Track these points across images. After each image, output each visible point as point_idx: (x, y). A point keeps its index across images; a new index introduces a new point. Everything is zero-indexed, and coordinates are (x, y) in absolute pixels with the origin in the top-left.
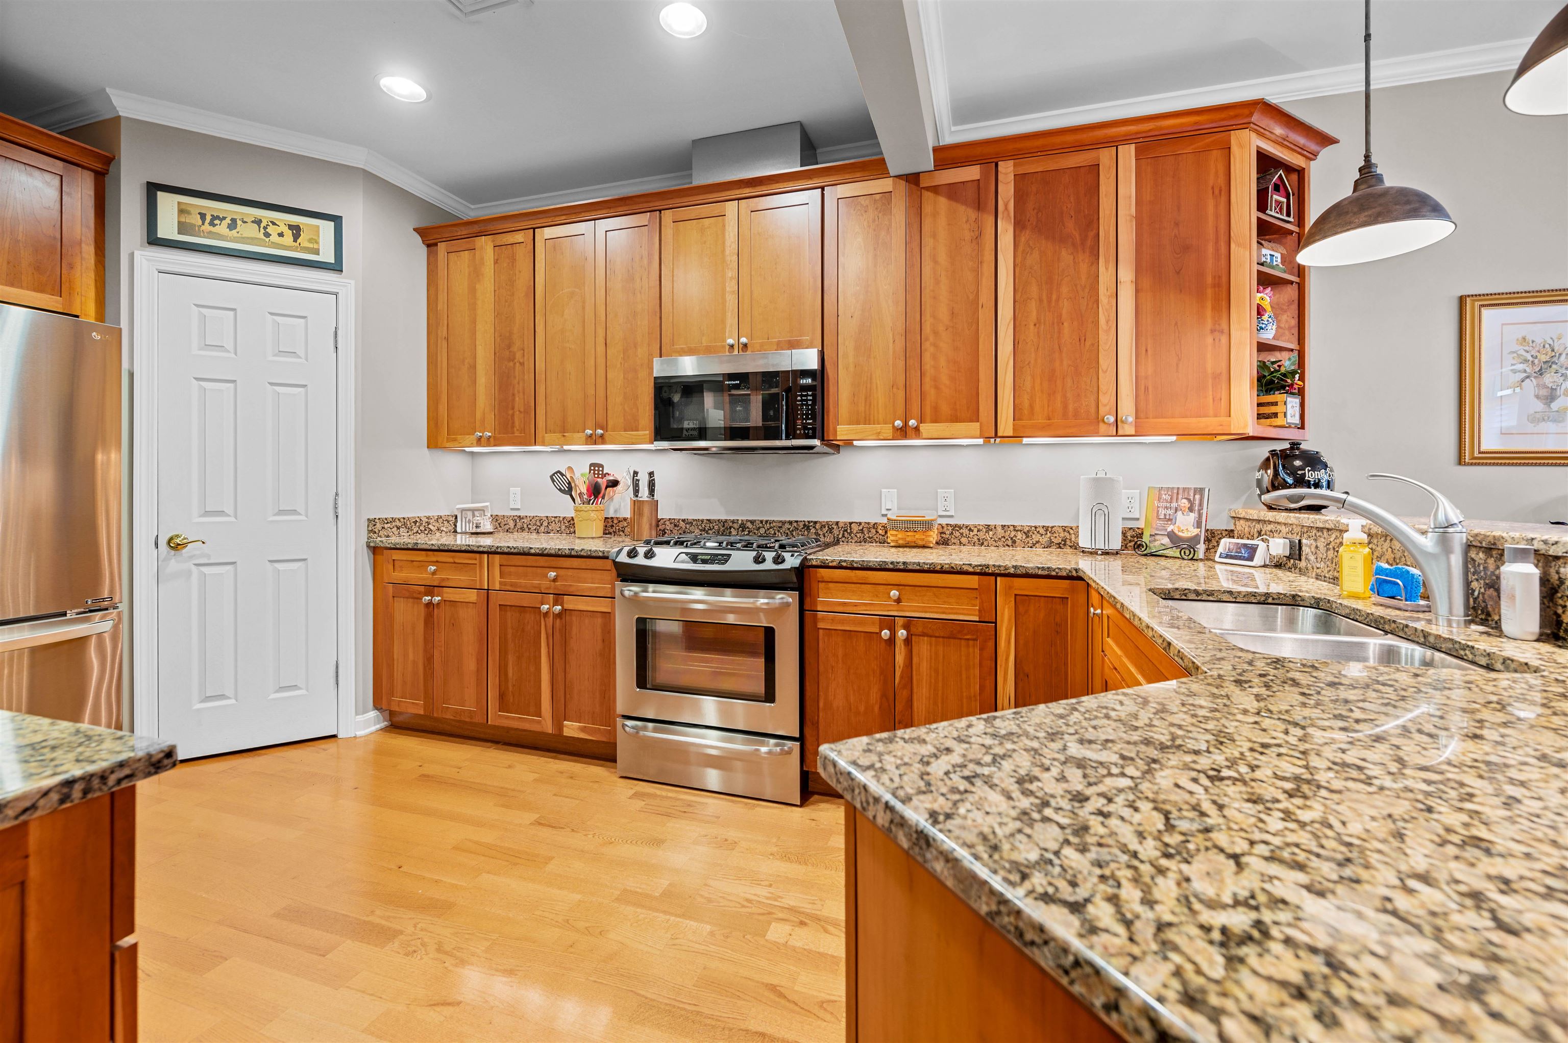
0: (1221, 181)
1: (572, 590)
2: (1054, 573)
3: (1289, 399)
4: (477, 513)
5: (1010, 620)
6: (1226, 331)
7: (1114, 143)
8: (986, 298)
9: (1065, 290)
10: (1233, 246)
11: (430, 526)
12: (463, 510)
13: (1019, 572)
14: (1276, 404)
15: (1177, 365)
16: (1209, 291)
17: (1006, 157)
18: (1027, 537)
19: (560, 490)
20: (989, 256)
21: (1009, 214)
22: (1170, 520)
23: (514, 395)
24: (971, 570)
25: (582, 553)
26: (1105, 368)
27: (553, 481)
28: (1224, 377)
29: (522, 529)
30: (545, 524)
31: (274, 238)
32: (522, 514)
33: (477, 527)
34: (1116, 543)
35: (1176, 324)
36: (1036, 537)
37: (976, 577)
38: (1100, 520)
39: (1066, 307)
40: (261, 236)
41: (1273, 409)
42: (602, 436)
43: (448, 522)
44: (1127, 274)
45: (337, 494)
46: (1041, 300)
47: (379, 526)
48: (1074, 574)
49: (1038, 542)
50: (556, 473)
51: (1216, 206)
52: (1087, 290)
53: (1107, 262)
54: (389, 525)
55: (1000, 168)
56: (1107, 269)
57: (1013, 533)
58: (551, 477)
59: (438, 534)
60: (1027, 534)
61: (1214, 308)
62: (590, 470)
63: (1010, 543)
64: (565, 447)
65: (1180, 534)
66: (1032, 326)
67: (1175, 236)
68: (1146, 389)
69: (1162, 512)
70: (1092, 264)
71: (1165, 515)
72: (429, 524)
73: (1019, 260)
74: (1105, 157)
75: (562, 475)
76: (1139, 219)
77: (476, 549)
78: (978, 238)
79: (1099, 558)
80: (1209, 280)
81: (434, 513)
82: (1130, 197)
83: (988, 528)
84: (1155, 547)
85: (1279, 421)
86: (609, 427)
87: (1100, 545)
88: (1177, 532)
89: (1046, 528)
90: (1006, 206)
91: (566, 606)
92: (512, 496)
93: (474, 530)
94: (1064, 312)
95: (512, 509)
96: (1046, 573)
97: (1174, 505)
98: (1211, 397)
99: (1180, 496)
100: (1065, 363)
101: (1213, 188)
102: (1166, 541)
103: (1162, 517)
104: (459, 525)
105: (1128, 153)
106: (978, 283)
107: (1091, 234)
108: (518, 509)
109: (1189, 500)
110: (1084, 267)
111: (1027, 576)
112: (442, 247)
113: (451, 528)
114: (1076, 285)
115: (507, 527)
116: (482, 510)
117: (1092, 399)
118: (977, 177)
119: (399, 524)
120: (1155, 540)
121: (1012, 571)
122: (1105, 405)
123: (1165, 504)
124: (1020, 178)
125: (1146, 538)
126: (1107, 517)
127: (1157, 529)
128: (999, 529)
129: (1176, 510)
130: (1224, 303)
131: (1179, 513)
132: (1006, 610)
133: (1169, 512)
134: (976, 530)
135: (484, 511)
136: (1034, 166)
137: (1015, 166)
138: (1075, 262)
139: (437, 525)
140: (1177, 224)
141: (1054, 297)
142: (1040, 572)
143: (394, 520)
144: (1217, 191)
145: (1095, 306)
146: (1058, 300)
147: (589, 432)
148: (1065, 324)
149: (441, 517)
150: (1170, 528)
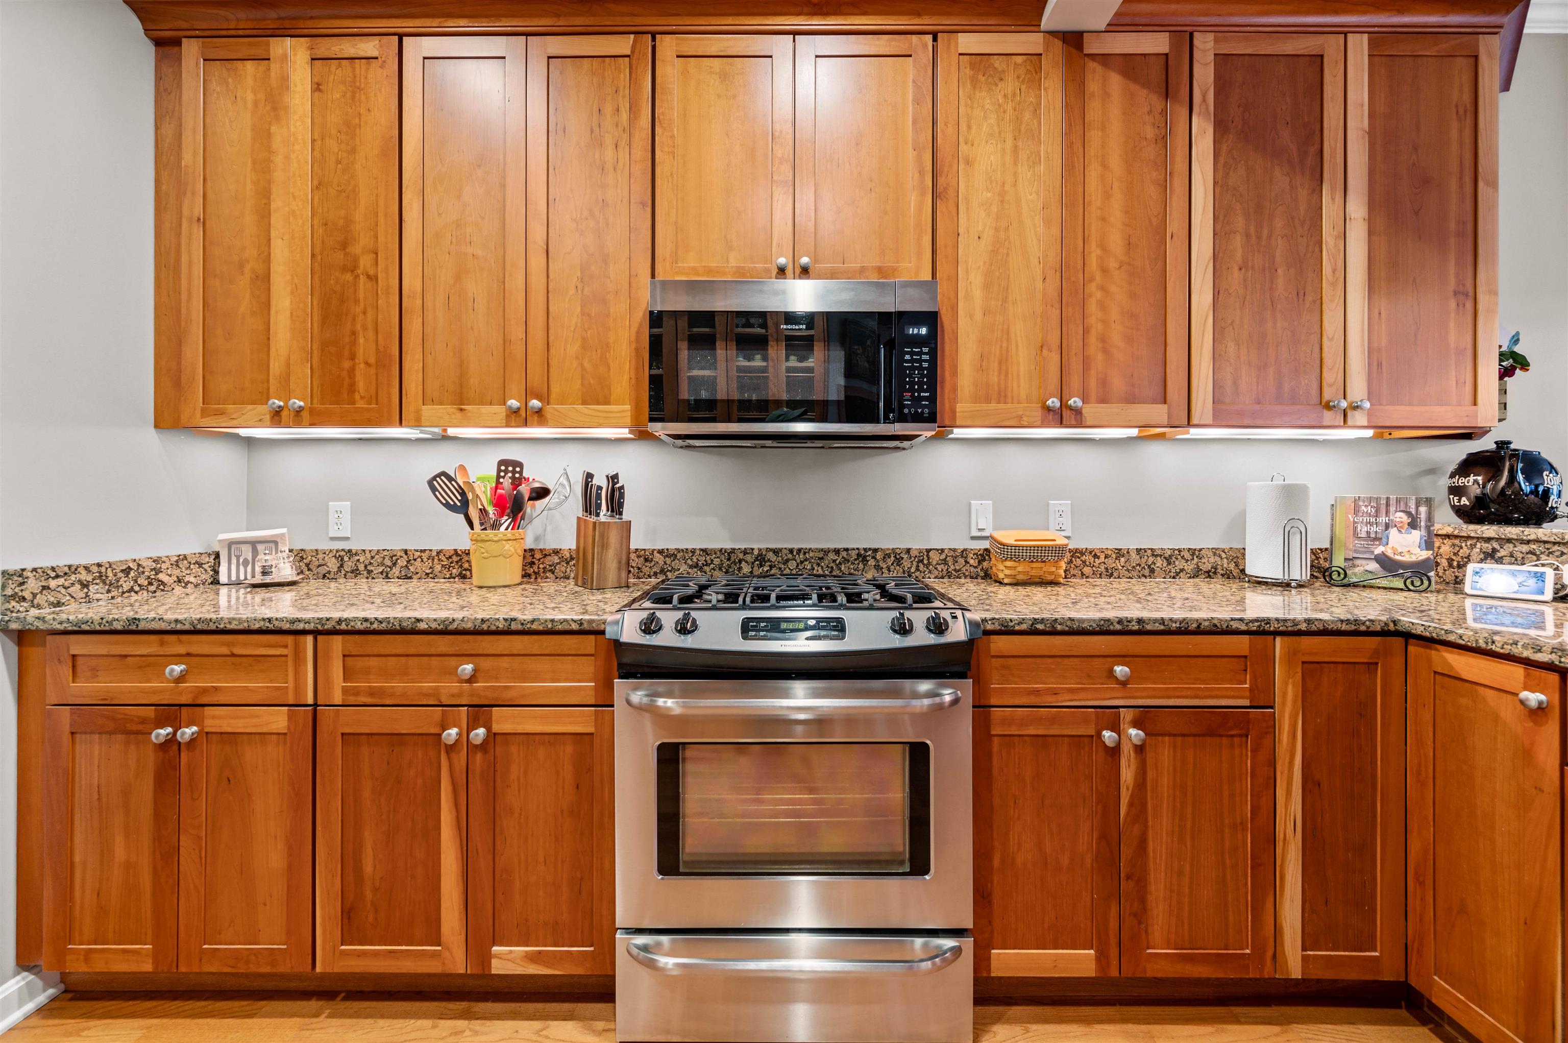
0: (1467, 98)
1: (508, 696)
2: (1363, 628)
5: (1295, 701)
6: (1471, 294)
7: (1344, 30)
8: (1175, 225)
9: (1279, 223)
10: (1481, 184)
11: (161, 576)
12: (231, 544)
15: (1415, 335)
16: (1452, 241)
17: (1205, 26)
18: (1169, 564)
19: (447, 505)
20: (1181, 165)
21: (1207, 112)
22: (1376, 539)
23: (354, 333)
25: (534, 627)
26: (1332, 335)
27: (434, 490)
29: (356, 572)
30: (402, 562)
32: (354, 546)
33: (264, 573)
35: (1414, 280)
36: (1180, 564)
37: (1246, 638)
38: (1295, 541)
39: (1281, 248)
42: (539, 412)
43: (200, 565)
44: (1357, 208)
46: (1248, 236)
47: (33, 585)
48: (1392, 627)
49: (1182, 570)
50: (439, 475)
51: (1461, 131)
52: (1308, 227)
53: (1333, 190)
54: (61, 581)
55: (1196, 42)
56: (1333, 199)
57: (1151, 559)
58: (430, 483)
59: (178, 590)
60: (1169, 560)
62: (499, 471)
63: (1147, 572)
64: (451, 431)
65: (1398, 558)
66: (1236, 272)
67: (1414, 164)
68: (1380, 365)
69: (1363, 530)
70: (1314, 191)
71: (1368, 533)
72: (158, 571)
73: (1220, 175)
74: (1331, 46)
75: (450, 479)
76: (1372, 138)
77: (286, 626)
78: (1162, 140)
80: (1452, 226)
81: (169, 550)
82: (1362, 105)
83: (1119, 553)
84: (1355, 574)
86: (553, 396)
87: (1296, 575)
88: (1391, 555)
89: (1192, 552)
90: (1203, 98)
91: (496, 728)
92: (332, 517)
93: (259, 579)
94: (1278, 254)
95: (332, 539)
96: (1353, 627)
97: (1383, 519)
98: (1454, 379)
99: (1392, 509)
100: (1282, 326)
101: (1457, 106)
102: (1373, 566)
103: (1364, 535)
104: (223, 569)
105: (1357, 48)
106: (1166, 202)
107: (1314, 149)
108: (347, 539)
109: (1409, 514)
110: (1303, 194)
111: (1325, 633)
112: (192, 47)
113: (207, 577)
114: (1293, 218)
115: (323, 570)
116: (273, 542)
117: (1316, 377)
118: (1165, 49)
119: (84, 576)
120: (1354, 566)
122: (1330, 386)
123: (1367, 519)
124: (1222, 59)
125: (1339, 561)
127: (1356, 551)
128: (1133, 555)
129: (1387, 526)
130: (1469, 258)
131: (1393, 532)
132: (1290, 687)
133: (1374, 528)
134: (1102, 556)
135: (276, 543)
136: (1238, 46)
137: (1216, 40)
138: (1291, 187)
139: (177, 572)
140: (1415, 148)
141: (1265, 232)
142: (1344, 627)
143: (73, 569)
145: (1317, 249)
146: (1269, 237)
147: (514, 403)
148: (1279, 271)
149: (185, 558)
150: (1379, 550)
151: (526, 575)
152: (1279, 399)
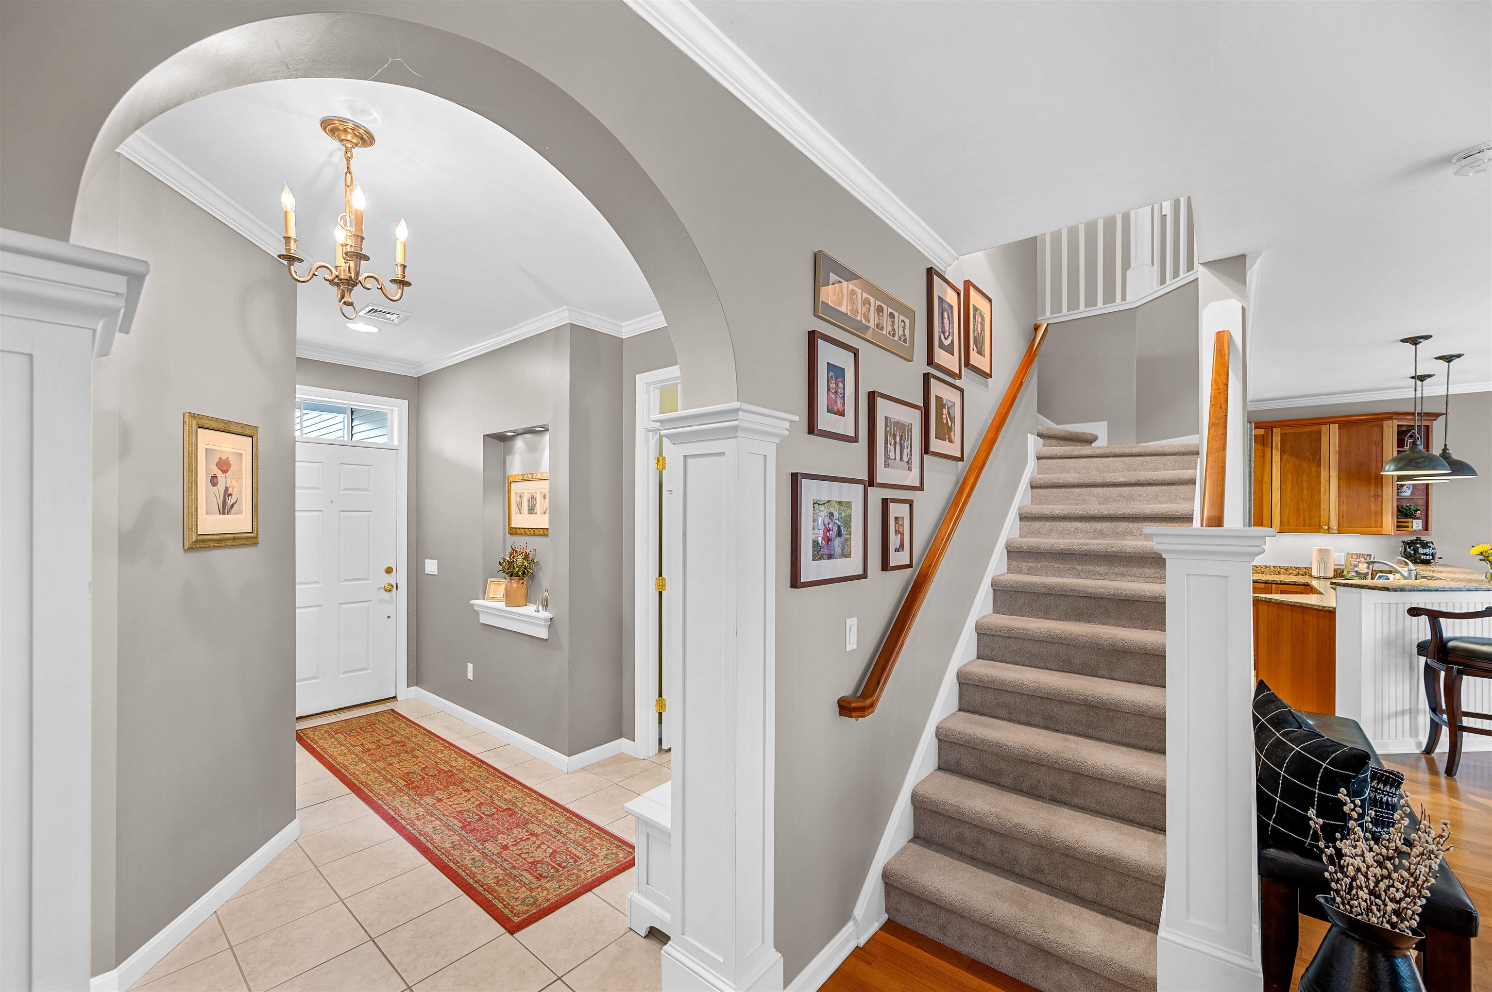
0: (1379, 439)
3: (1414, 521)
6: (1381, 496)
7: (1329, 423)
8: (1266, 479)
9: (1304, 478)
13: (1282, 583)
14: (1408, 522)
15: (1358, 508)
16: (1373, 481)
17: (1276, 427)
18: (1286, 571)
20: (1268, 464)
21: (1278, 449)
22: (1356, 566)
24: (1261, 581)
26: (1323, 508)
28: (1380, 513)
34: (1331, 574)
35: (1357, 492)
36: (1291, 571)
37: (1263, 584)
38: (1322, 566)
39: (1305, 484)
41: (1407, 524)
44: (1334, 473)
46: (1293, 480)
48: (1306, 584)
49: (1291, 573)
51: (1377, 449)
52: (1315, 478)
53: (1324, 468)
55: (1273, 430)
56: (1324, 471)
60: (1286, 570)
61: (1375, 487)
63: (1277, 573)
65: (1360, 571)
66: (1289, 491)
67: (1356, 459)
68: (1343, 516)
69: (1353, 563)
70: (1317, 468)
73: (1283, 465)
74: (1324, 428)
76: (1340, 453)
78: (1263, 456)
79: (1322, 580)
80: (1373, 476)
82: (1336, 443)
85: (1410, 529)
87: (1322, 575)
88: (1359, 570)
89: (1296, 568)
90: (1277, 445)
94: (1304, 486)
97: (1358, 560)
98: (1372, 519)
99: (1361, 557)
100: (1304, 505)
101: (1375, 442)
102: (1354, 574)
103: (1353, 565)
105: (1335, 428)
106: (1263, 473)
107: (1317, 458)
110: (1314, 469)
111: (1286, 584)
114: (1309, 475)
117: (1318, 519)
118: (1262, 432)
121: (1279, 582)
122: (1323, 522)
123: (1354, 560)
124: (1283, 436)
125: (1345, 573)
126: (1326, 564)
127: (1350, 569)
129: (1359, 562)
131: (1360, 563)
133: (1356, 563)
136: (1288, 431)
137: (1281, 431)
138: (1309, 468)
140: (1357, 455)
141: (1299, 480)
142: (1291, 583)
144: (1377, 443)
145: (1319, 484)
146: (1301, 481)
148: (1305, 491)
150: (1356, 569)
152: (1304, 525)
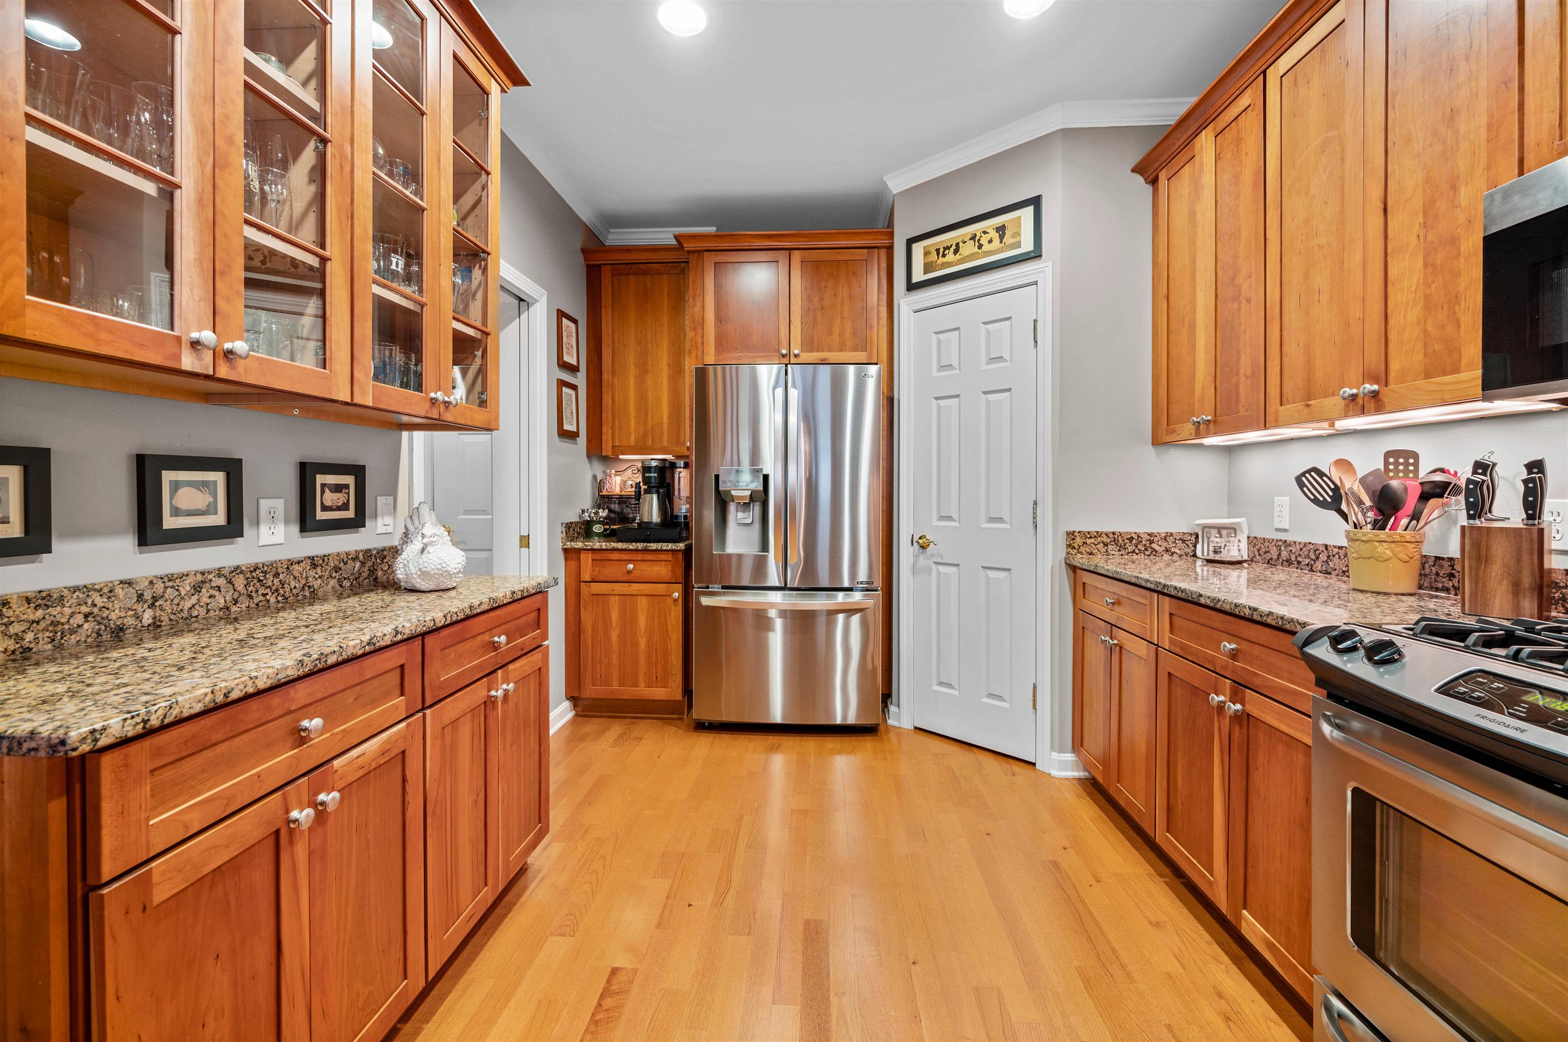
1: (1257, 682)
4: (1224, 532)
11: (1154, 545)
12: (1205, 527)
19: (1315, 501)
25: (1269, 620)
27: (1301, 485)
29: (1289, 562)
30: (1323, 557)
31: (986, 247)
32: (1289, 537)
33: (1215, 552)
40: (976, 249)
42: (1375, 395)
43: (1184, 541)
45: (1035, 503)
47: (1079, 541)
50: (1309, 471)
54: (1093, 540)
58: (1299, 480)
59: (1166, 557)
62: (1386, 463)
72: (1151, 542)
75: (1321, 474)
77: (1143, 584)
81: (1160, 528)
86: (1393, 374)
91: (1249, 708)
92: (1277, 509)
93: (1212, 556)
95: (1278, 530)
104: (1199, 546)
108: (1286, 530)
112: (1163, 176)
113: (1189, 551)
115: (1268, 556)
116: (1233, 530)
119: (1105, 539)
135: (1235, 530)
139: (1165, 544)
143: (1099, 534)
147: (1348, 391)
149: (1171, 535)
151: (1420, 587)
